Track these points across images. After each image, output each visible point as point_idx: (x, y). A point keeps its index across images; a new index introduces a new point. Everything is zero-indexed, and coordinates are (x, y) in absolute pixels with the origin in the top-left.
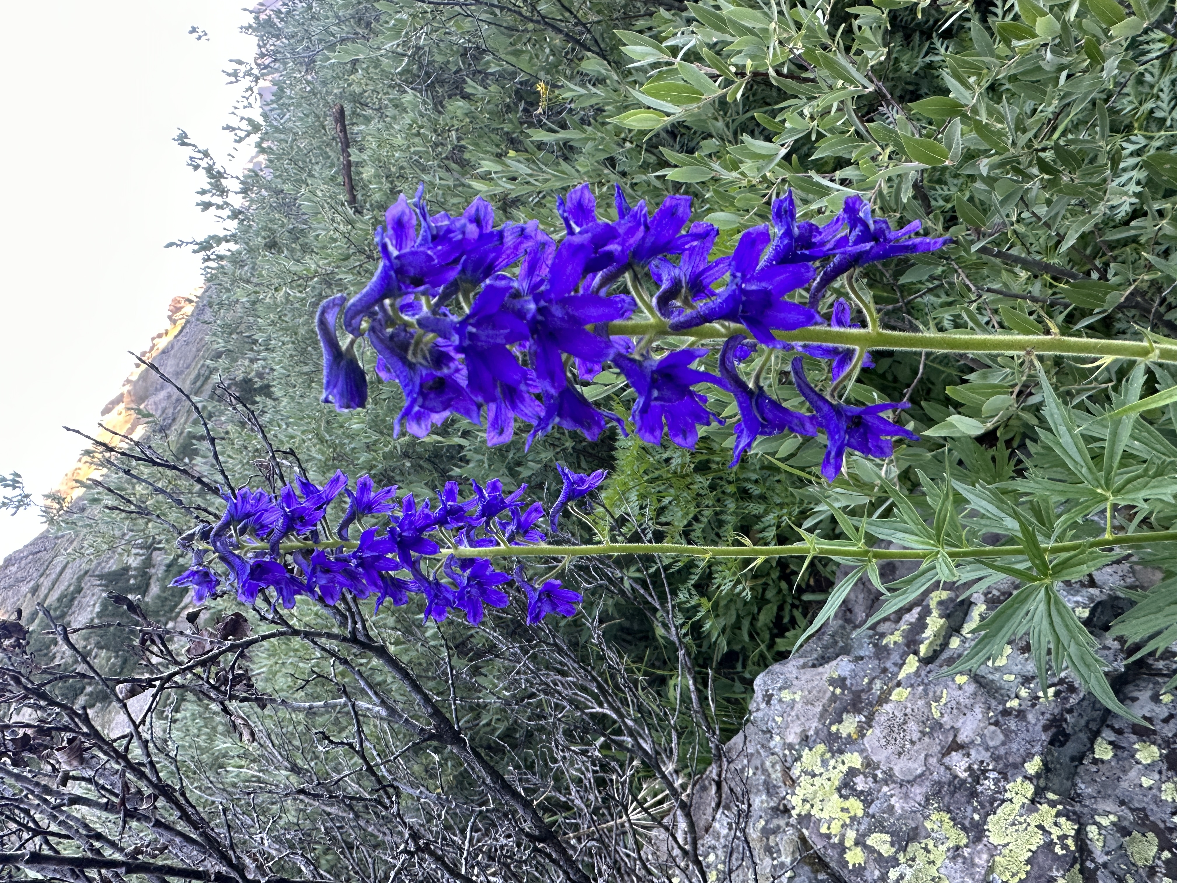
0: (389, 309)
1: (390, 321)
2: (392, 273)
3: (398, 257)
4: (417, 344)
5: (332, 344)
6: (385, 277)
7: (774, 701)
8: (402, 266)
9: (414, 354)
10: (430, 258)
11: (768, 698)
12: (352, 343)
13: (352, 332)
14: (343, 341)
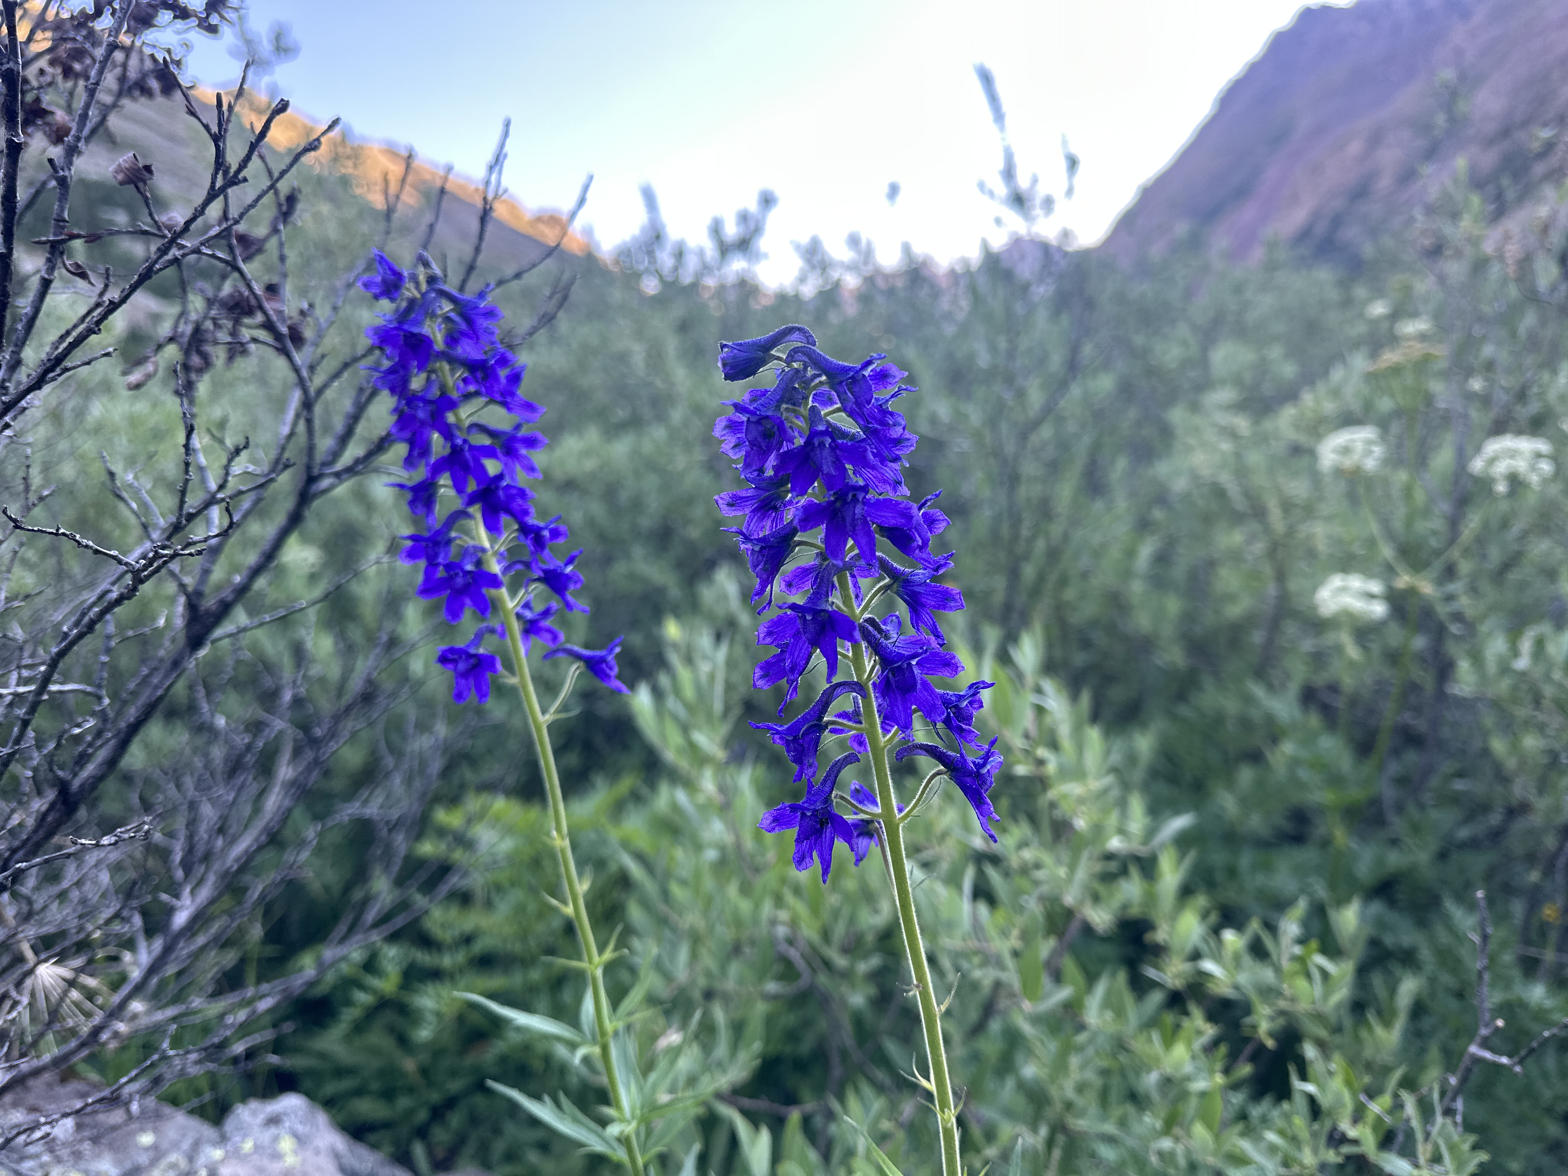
0: (817, 381)
1: (807, 383)
2: (852, 374)
3: (864, 376)
5: (774, 341)
6: (845, 370)
7: (273, 1130)
8: (858, 381)
10: (869, 402)
11: (274, 1121)
12: (779, 358)
13: (788, 356)
14: (778, 351)
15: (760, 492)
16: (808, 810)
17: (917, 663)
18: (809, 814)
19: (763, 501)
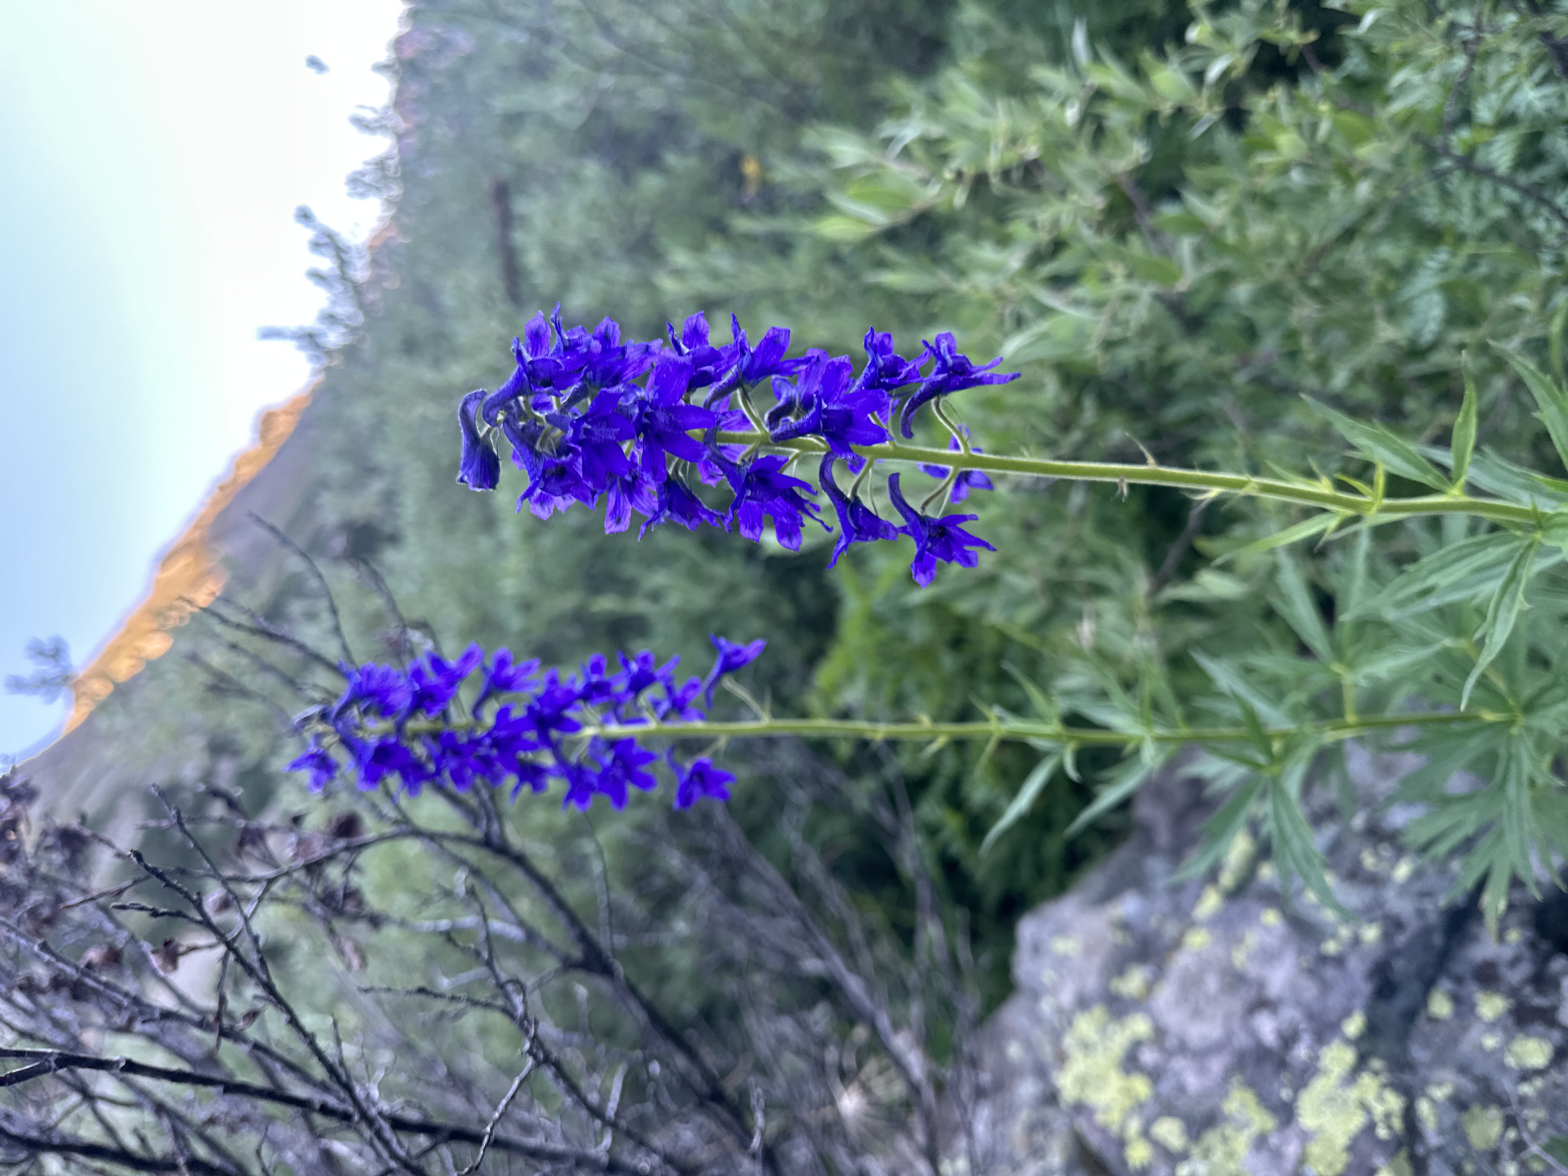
0: (523, 405)
1: (522, 415)
2: (525, 375)
3: (531, 362)
4: (545, 436)
5: (471, 431)
6: (519, 379)
8: (534, 370)
9: (541, 445)
10: (558, 365)
11: (1037, 949)
12: (489, 432)
13: (489, 423)
14: (481, 429)
15: (614, 488)
16: (926, 544)
17: (826, 402)
18: (929, 545)
19: (624, 491)
